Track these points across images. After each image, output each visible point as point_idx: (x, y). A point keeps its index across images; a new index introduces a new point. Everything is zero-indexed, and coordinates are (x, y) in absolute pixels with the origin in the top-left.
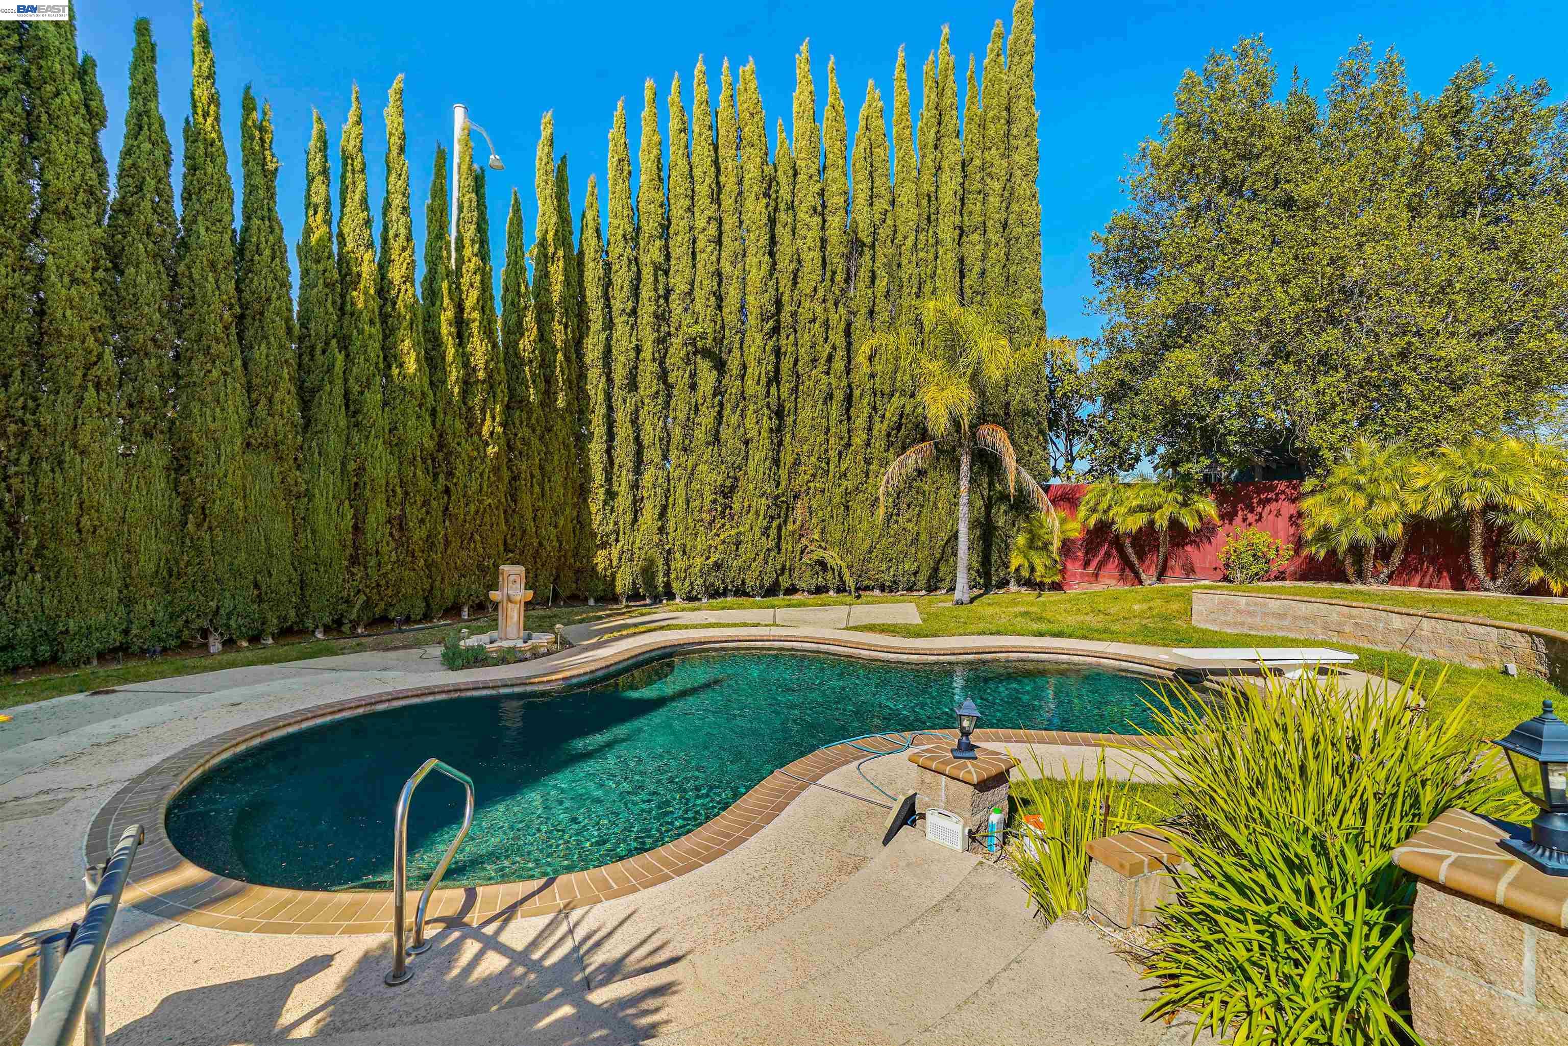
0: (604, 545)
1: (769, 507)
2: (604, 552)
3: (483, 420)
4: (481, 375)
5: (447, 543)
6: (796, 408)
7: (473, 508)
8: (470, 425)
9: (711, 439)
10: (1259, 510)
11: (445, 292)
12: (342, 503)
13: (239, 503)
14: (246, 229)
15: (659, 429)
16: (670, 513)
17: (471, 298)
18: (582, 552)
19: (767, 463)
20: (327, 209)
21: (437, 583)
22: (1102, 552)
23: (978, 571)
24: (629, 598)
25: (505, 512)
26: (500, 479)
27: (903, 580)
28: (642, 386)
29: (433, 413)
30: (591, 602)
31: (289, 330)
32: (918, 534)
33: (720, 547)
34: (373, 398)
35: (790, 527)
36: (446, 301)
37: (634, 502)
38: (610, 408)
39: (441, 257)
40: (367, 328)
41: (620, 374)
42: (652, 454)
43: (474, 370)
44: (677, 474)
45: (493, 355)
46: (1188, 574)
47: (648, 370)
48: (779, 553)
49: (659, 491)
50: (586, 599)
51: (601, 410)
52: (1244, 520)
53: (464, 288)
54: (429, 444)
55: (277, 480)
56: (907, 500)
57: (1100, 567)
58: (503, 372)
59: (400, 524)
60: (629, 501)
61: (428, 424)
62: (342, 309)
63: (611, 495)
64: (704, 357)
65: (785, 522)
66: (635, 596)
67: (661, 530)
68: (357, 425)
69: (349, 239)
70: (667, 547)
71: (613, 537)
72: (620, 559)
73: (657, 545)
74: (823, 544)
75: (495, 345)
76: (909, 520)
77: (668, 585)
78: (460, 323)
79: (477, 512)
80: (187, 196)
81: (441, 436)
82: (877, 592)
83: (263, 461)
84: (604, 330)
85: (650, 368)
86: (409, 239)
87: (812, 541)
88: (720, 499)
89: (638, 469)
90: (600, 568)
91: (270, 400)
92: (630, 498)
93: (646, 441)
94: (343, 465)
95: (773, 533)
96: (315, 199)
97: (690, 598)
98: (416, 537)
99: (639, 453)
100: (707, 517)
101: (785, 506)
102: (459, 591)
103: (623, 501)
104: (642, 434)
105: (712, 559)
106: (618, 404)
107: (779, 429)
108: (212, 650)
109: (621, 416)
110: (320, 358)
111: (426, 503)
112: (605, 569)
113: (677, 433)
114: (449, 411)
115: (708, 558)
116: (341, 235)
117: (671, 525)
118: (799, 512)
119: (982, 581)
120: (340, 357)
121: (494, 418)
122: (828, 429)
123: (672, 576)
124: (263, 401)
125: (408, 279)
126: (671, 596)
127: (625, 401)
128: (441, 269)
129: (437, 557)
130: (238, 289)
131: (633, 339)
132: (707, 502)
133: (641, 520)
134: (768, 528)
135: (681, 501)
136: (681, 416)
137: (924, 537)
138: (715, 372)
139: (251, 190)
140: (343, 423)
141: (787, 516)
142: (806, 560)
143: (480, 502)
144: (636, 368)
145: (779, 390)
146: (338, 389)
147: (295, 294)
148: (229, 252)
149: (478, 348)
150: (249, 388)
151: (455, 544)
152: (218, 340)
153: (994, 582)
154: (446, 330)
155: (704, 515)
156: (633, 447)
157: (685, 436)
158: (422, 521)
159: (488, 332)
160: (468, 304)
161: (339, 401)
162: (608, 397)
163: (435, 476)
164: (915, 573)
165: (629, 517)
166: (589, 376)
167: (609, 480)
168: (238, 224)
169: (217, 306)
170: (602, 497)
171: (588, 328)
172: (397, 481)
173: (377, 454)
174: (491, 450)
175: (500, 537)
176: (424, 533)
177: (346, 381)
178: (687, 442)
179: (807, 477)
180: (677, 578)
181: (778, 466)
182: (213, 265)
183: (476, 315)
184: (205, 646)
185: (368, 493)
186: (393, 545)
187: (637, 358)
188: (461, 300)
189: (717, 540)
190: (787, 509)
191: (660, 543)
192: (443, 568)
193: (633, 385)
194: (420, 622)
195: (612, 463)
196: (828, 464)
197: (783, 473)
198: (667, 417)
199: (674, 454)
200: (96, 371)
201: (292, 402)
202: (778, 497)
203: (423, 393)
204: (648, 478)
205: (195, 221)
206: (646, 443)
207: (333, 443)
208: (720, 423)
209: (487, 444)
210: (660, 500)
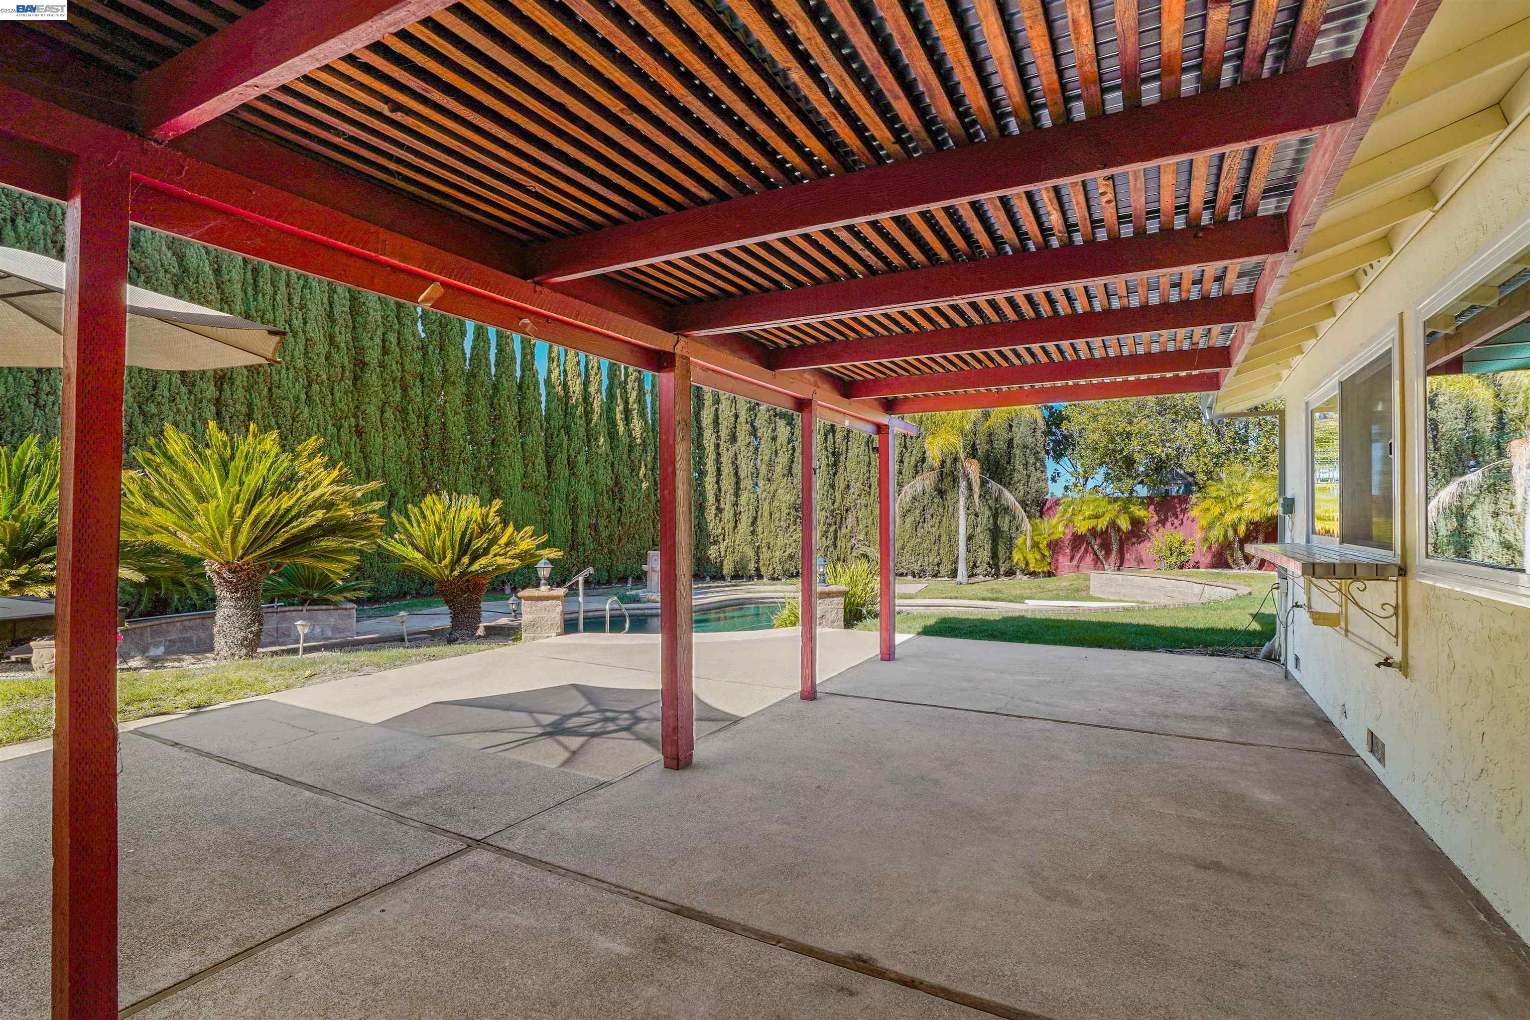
0: (715, 542)
1: (827, 517)
2: (716, 547)
3: (640, 468)
4: (638, 441)
5: (620, 540)
6: (847, 449)
7: (634, 519)
8: (633, 470)
9: (786, 472)
10: (1181, 517)
11: (619, 396)
12: (566, 517)
13: (520, 517)
14: (522, 376)
15: (750, 467)
16: (759, 522)
17: (633, 396)
18: (701, 547)
19: (826, 488)
20: (558, 359)
21: (615, 563)
22: (1082, 549)
23: (988, 563)
24: (733, 578)
25: (653, 521)
26: (650, 501)
27: (929, 570)
28: (739, 439)
29: (613, 464)
30: (708, 579)
31: (541, 425)
32: (940, 536)
33: (793, 545)
34: (581, 459)
35: (844, 530)
36: (619, 400)
37: (735, 515)
38: (718, 454)
39: (616, 375)
40: (578, 421)
41: (724, 432)
42: (746, 483)
43: (635, 438)
44: (763, 496)
45: (645, 430)
46: (1138, 565)
47: (743, 429)
48: (835, 549)
49: (751, 507)
50: (704, 578)
51: (712, 456)
52: (1172, 524)
53: (629, 391)
54: (611, 483)
55: (537, 505)
56: (931, 511)
57: (1080, 561)
58: (651, 437)
59: (595, 528)
60: (731, 514)
61: (610, 472)
62: (566, 411)
63: (719, 510)
64: (780, 418)
65: (840, 528)
66: (736, 576)
67: (753, 533)
68: (573, 474)
69: (569, 373)
70: (757, 544)
71: (721, 537)
72: (726, 552)
73: (750, 543)
74: (867, 543)
75: (646, 422)
76: (933, 526)
77: (758, 569)
78: (627, 412)
79: (636, 522)
80: (497, 365)
81: (616, 478)
82: (910, 577)
83: (530, 495)
84: (714, 405)
85: (744, 428)
86: (599, 368)
87: (859, 540)
88: (793, 512)
89: (737, 494)
90: (712, 557)
91: (533, 464)
92: (732, 512)
93: (742, 474)
94: (567, 496)
95: (831, 535)
96: (553, 355)
97: (773, 579)
98: (603, 535)
99: (737, 483)
100: (783, 524)
101: (839, 516)
102: (627, 568)
103: (728, 514)
104: (740, 470)
105: (787, 553)
106: (723, 449)
107: (835, 464)
108: (507, 592)
109: (726, 459)
110: (556, 440)
111: (608, 517)
112: (716, 558)
113: (763, 470)
114: (621, 463)
115: (784, 552)
116: (565, 371)
117: (760, 529)
118: (850, 521)
119: (993, 571)
120: (566, 438)
121: (646, 466)
122: (870, 463)
123: (761, 564)
124: (531, 465)
125: (599, 391)
126: (760, 577)
127: (728, 450)
128: (616, 382)
129: (614, 547)
130: (519, 409)
131: (733, 409)
132: (784, 514)
133: (739, 526)
134: (826, 532)
135: (766, 514)
136: (766, 458)
137: (943, 538)
138: (788, 428)
139: (524, 355)
140: (567, 474)
141: (841, 523)
142: (854, 554)
143: (638, 516)
144: (735, 427)
145: (834, 437)
146: (565, 456)
147: (543, 406)
148: (515, 390)
149: (637, 425)
150: (524, 458)
151: (624, 541)
152: (511, 435)
153: (1002, 572)
154: (619, 416)
155: (782, 523)
156: (734, 479)
157: (769, 471)
158: (606, 527)
159: (642, 415)
160: (631, 400)
161: (565, 462)
162: (717, 446)
163: (614, 501)
164: (939, 564)
165: (732, 525)
166: (705, 434)
167: (718, 500)
168: (518, 374)
169: (511, 418)
170: (714, 512)
171: (704, 404)
172: (593, 504)
173: (583, 490)
174: (645, 485)
175: (650, 536)
176: (607, 533)
177: (568, 450)
178: (770, 475)
179: (855, 496)
180: (764, 565)
181: (834, 489)
182: (509, 397)
183: (636, 406)
184: (503, 590)
185: (579, 511)
186: (591, 540)
187: (736, 422)
188: (627, 398)
189: (791, 540)
190: (841, 518)
191: (752, 542)
192: (618, 554)
193: (733, 439)
194: (605, 584)
195: (720, 490)
196: (870, 487)
197: (838, 494)
198: (756, 459)
199: (761, 483)
200: (464, 455)
201: (543, 463)
202: (834, 510)
203: (607, 454)
204: (743, 499)
205: (501, 377)
206: (742, 477)
207: (562, 484)
208: (793, 462)
209: (642, 482)
210: (752, 513)
